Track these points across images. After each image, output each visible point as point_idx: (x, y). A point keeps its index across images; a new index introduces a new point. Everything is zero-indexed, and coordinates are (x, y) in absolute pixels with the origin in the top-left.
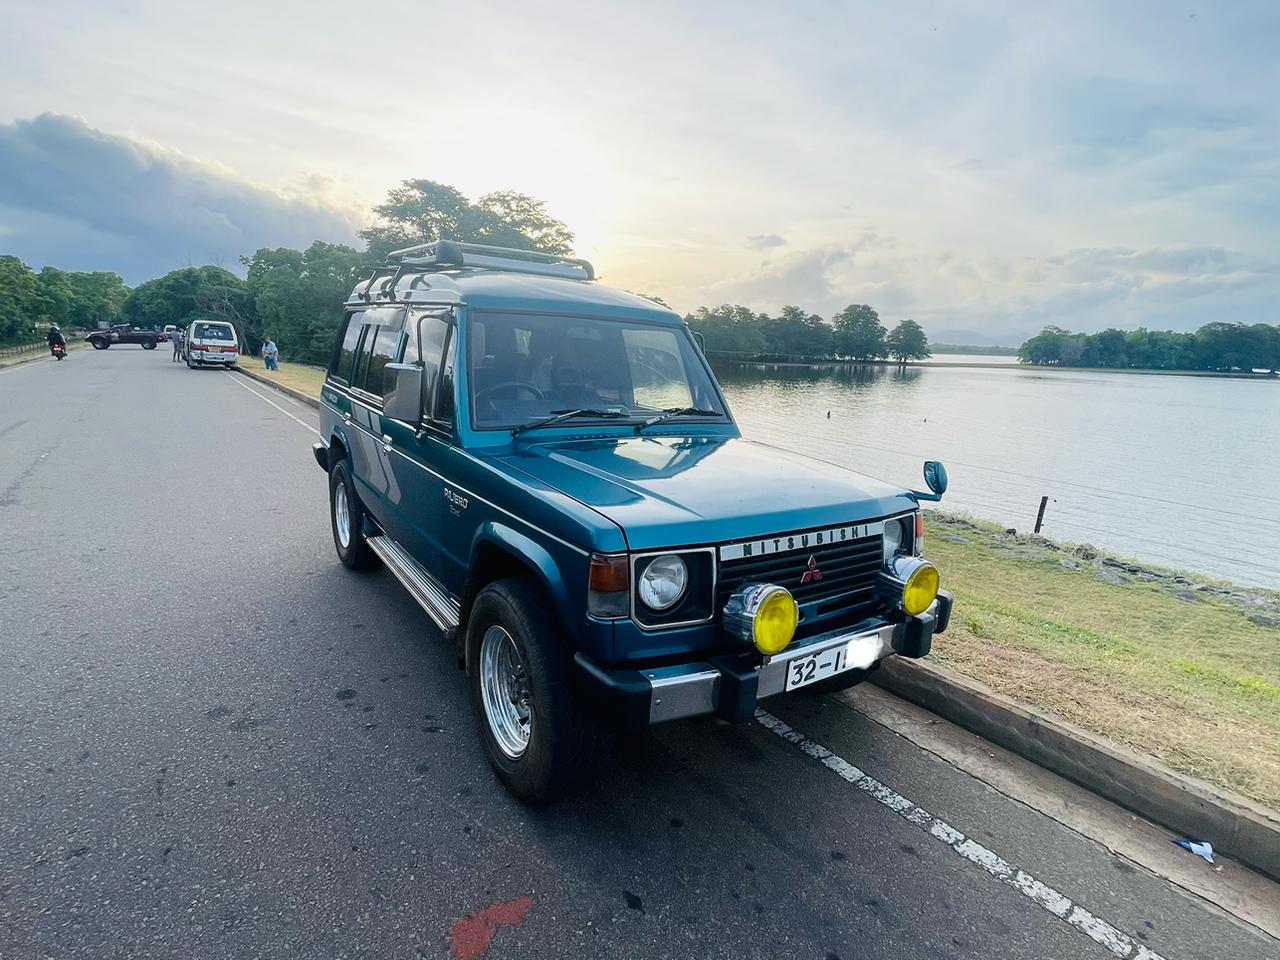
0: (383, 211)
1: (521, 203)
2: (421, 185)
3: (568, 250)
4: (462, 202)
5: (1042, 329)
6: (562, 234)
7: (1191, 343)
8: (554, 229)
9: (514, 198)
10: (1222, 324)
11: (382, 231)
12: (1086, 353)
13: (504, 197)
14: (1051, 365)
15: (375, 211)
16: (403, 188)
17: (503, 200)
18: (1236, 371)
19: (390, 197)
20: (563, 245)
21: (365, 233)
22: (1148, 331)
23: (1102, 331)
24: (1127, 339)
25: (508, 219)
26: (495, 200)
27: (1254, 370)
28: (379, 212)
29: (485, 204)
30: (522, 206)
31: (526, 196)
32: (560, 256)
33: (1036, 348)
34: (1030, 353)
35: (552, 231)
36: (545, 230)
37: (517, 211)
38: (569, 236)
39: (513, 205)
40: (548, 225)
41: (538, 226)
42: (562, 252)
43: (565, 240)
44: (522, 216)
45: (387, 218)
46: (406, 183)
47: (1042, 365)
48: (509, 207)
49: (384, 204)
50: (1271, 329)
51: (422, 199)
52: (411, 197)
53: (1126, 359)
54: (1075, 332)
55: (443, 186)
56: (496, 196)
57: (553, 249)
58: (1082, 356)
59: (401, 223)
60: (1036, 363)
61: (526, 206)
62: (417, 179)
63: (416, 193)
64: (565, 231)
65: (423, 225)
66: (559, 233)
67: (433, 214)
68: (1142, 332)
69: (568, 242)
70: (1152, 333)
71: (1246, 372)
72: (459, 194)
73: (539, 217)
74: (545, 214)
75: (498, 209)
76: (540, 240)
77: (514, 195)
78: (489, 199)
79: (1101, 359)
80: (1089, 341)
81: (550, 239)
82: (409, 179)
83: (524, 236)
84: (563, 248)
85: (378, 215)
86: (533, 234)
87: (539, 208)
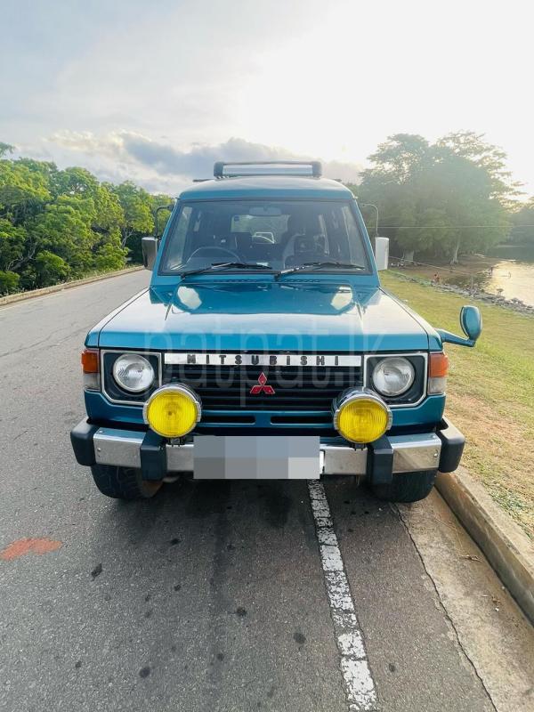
0: (372, 158)
1: (468, 137)
2: (399, 138)
3: (501, 165)
4: (424, 144)
6: (498, 154)
8: (492, 152)
9: (462, 135)
11: (371, 171)
13: (456, 135)
15: (368, 158)
16: (387, 141)
17: (455, 138)
19: (378, 148)
20: (498, 163)
25: (457, 150)
26: (448, 138)
28: (370, 159)
29: (442, 142)
30: (468, 139)
31: (472, 131)
32: (494, 171)
35: (490, 153)
36: (484, 154)
37: (465, 143)
38: (503, 155)
39: (462, 140)
40: (488, 150)
41: (479, 151)
42: (496, 168)
43: (500, 158)
44: (468, 146)
45: (375, 162)
46: (389, 138)
48: (458, 142)
49: (374, 153)
51: (398, 146)
52: (391, 146)
55: (413, 136)
56: (450, 136)
57: (490, 167)
59: (383, 164)
61: (471, 139)
62: (396, 134)
63: (395, 144)
64: (501, 152)
65: (397, 162)
66: (496, 154)
67: (404, 155)
69: (502, 160)
72: (423, 139)
73: (481, 145)
74: (486, 142)
75: (451, 144)
76: (481, 161)
77: (463, 132)
78: (445, 139)
81: (488, 159)
83: (468, 161)
84: (497, 165)
85: (369, 161)
86: (475, 158)
87: (482, 138)
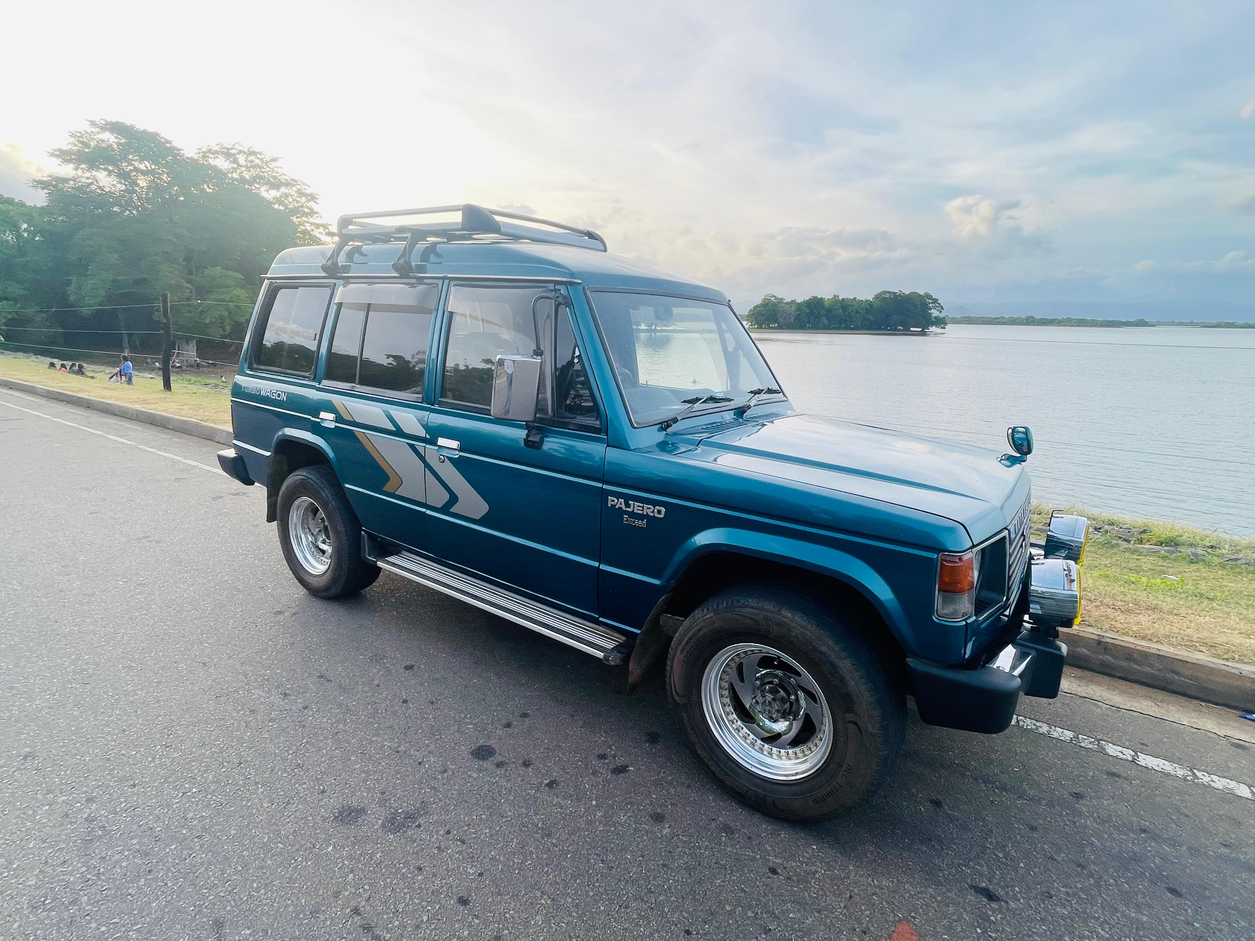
0: (64, 156)
1: (252, 158)
2: (116, 128)
3: (312, 213)
4: (174, 152)
5: (763, 297)
6: (306, 195)
7: (869, 307)
8: (294, 189)
9: (240, 152)
10: (889, 292)
11: (65, 180)
12: (798, 318)
13: (228, 149)
14: (772, 328)
15: (52, 155)
16: (89, 129)
17: (227, 154)
18: (900, 330)
19: (72, 140)
20: (307, 207)
21: (39, 182)
22: (840, 298)
23: (807, 298)
24: (826, 304)
25: (235, 176)
26: (216, 152)
27: (912, 329)
28: (57, 156)
29: (204, 157)
30: (252, 161)
31: (256, 149)
32: (304, 219)
33: (759, 313)
34: (756, 319)
35: (293, 191)
36: (283, 190)
37: (246, 167)
38: (312, 198)
39: (241, 159)
40: (287, 184)
41: (275, 185)
42: (306, 215)
43: (308, 201)
44: (253, 172)
45: (71, 166)
46: (93, 123)
47: (765, 328)
48: (235, 161)
49: (66, 148)
50: (920, 296)
51: (118, 144)
52: (103, 141)
53: (826, 322)
54: (788, 299)
55: (145, 131)
56: (217, 148)
57: (295, 211)
58: (795, 320)
59: (94, 173)
60: (760, 327)
61: (257, 161)
62: (109, 120)
63: (109, 138)
64: (308, 191)
65: (123, 176)
66: (301, 193)
67: (136, 164)
68: (835, 299)
69: (311, 204)
70: (843, 299)
71: (906, 332)
72: (169, 142)
73: (274, 174)
74: (280, 171)
75: (221, 163)
76: (278, 201)
77: (240, 148)
78: (210, 151)
79: (809, 322)
80: (799, 306)
81: (290, 199)
82: (97, 119)
83: (258, 196)
84: (307, 210)
85: (57, 161)
86: (269, 194)
87: (273, 165)
